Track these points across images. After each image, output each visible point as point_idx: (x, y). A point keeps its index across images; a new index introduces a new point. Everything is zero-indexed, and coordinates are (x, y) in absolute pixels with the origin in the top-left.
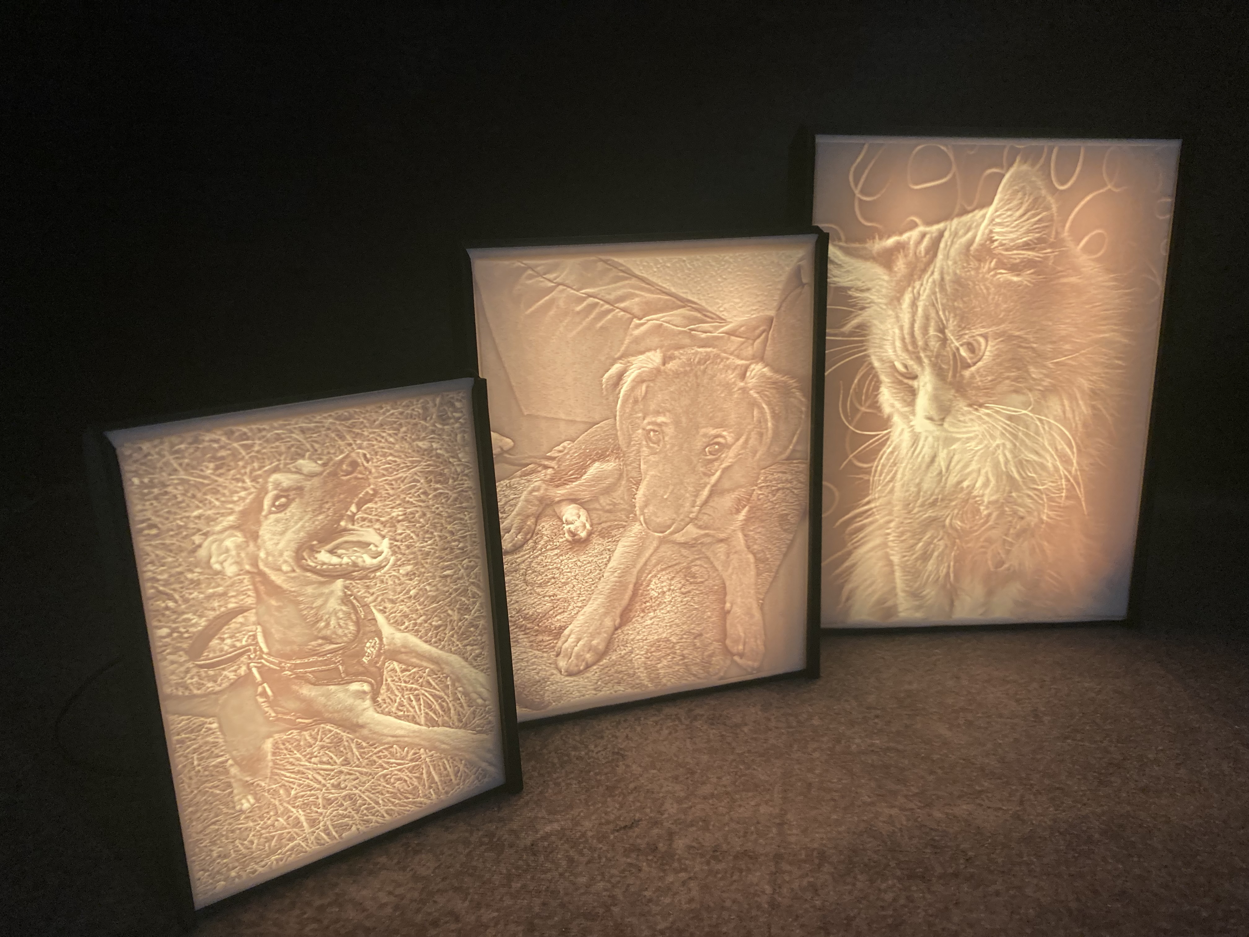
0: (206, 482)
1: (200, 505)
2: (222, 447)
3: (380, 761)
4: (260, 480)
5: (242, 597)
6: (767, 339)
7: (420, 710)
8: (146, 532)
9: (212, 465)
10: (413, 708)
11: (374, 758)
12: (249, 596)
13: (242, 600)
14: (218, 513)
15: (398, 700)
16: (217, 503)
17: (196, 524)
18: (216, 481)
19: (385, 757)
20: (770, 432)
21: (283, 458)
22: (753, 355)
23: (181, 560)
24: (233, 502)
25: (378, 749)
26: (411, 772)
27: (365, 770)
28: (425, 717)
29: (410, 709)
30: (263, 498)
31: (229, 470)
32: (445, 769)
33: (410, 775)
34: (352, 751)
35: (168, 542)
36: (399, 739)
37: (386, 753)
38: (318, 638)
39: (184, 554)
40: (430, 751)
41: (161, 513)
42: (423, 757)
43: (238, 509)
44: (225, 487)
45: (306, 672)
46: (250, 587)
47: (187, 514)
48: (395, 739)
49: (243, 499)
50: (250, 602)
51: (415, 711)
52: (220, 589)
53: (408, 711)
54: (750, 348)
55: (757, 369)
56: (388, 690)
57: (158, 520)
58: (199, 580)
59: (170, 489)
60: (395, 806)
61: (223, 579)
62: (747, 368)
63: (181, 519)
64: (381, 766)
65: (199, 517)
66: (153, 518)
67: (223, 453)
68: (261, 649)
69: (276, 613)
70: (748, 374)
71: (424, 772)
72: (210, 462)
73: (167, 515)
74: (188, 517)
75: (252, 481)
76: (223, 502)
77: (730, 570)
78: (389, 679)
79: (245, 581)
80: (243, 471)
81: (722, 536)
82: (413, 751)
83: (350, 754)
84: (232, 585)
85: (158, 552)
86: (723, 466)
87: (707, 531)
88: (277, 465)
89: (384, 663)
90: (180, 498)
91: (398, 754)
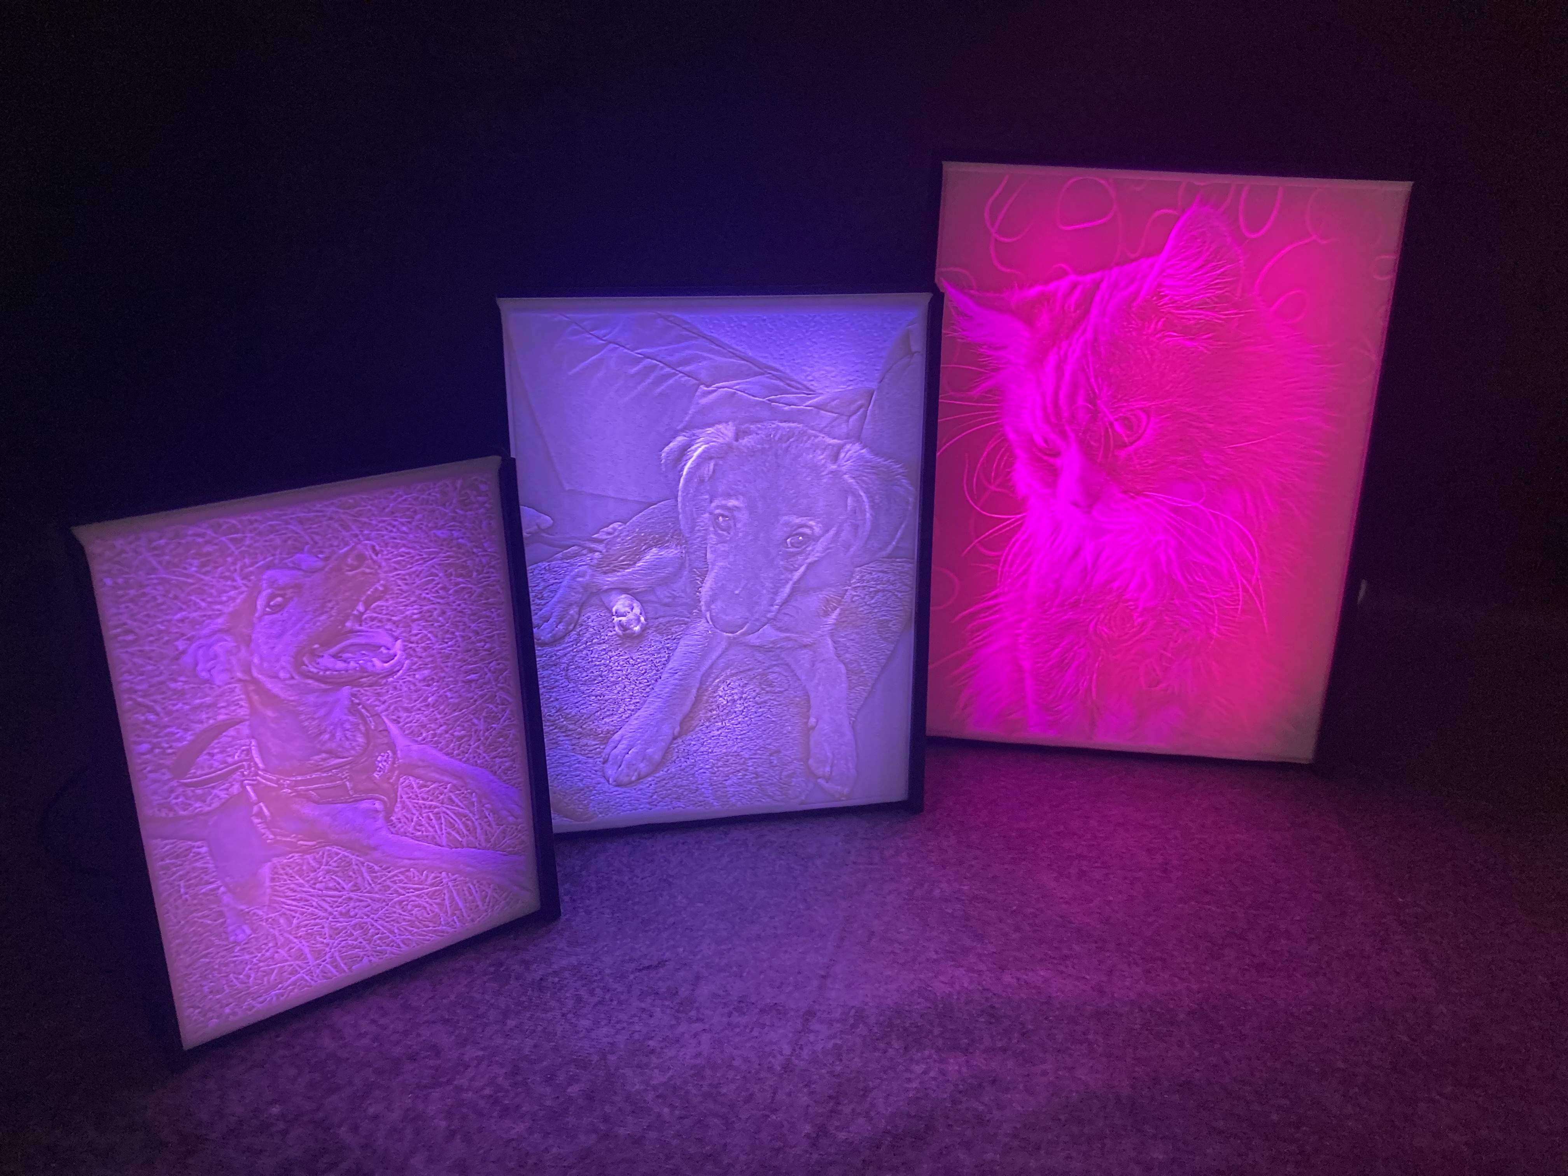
0: (190, 581)
1: (184, 607)
2: (208, 542)
3: (395, 887)
4: (253, 578)
5: (233, 708)
6: (865, 416)
7: (441, 830)
8: (120, 638)
9: (196, 562)
10: (433, 827)
11: (388, 883)
12: (242, 706)
13: (234, 711)
14: (205, 616)
15: (415, 819)
16: (203, 604)
17: (179, 627)
18: (202, 580)
19: (401, 881)
20: (868, 524)
21: (278, 552)
22: (848, 434)
23: (162, 668)
24: (221, 603)
25: (392, 874)
26: (430, 898)
27: (377, 896)
28: (447, 837)
29: (430, 829)
30: (257, 598)
31: (217, 567)
32: (471, 894)
33: (430, 901)
34: (362, 876)
35: (147, 648)
36: (416, 862)
37: (402, 877)
38: (320, 752)
39: (166, 662)
40: (453, 875)
41: (139, 616)
42: (444, 881)
43: (227, 610)
44: (212, 587)
45: (308, 790)
46: (243, 696)
47: (169, 617)
48: (412, 862)
49: (233, 599)
50: (242, 713)
51: (436, 832)
52: (208, 700)
53: (427, 831)
54: (843, 426)
55: (853, 449)
56: (403, 808)
57: (135, 624)
58: (183, 689)
59: (147, 590)
60: (412, 935)
61: (211, 688)
62: (840, 448)
63: (161, 623)
64: (396, 892)
65: (182, 621)
66: (129, 622)
67: (209, 549)
68: (256, 764)
69: (272, 725)
70: (842, 455)
71: (446, 897)
72: (194, 558)
73: (145, 619)
74: (169, 621)
75: (243, 579)
76: (210, 603)
77: (816, 681)
78: (404, 796)
79: (237, 690)
80: (232, 568)
81: (806, 640)
82: (433, 875)
83: (360, 878)
84: (221, 695)
85: (136, 660)
86: (809, 561)
87: (788, 635)
88: (272, 561)
89: (398, 779)
90: (160, 600)
91: (416, 879)
